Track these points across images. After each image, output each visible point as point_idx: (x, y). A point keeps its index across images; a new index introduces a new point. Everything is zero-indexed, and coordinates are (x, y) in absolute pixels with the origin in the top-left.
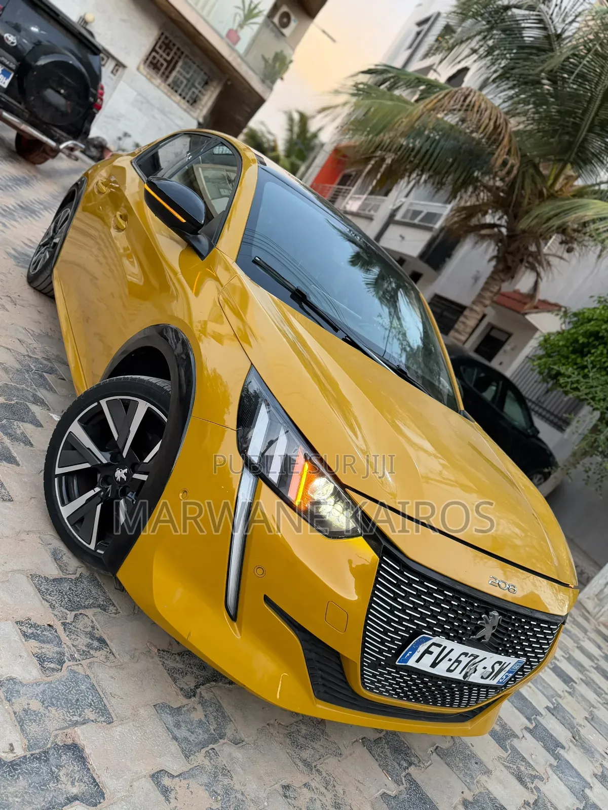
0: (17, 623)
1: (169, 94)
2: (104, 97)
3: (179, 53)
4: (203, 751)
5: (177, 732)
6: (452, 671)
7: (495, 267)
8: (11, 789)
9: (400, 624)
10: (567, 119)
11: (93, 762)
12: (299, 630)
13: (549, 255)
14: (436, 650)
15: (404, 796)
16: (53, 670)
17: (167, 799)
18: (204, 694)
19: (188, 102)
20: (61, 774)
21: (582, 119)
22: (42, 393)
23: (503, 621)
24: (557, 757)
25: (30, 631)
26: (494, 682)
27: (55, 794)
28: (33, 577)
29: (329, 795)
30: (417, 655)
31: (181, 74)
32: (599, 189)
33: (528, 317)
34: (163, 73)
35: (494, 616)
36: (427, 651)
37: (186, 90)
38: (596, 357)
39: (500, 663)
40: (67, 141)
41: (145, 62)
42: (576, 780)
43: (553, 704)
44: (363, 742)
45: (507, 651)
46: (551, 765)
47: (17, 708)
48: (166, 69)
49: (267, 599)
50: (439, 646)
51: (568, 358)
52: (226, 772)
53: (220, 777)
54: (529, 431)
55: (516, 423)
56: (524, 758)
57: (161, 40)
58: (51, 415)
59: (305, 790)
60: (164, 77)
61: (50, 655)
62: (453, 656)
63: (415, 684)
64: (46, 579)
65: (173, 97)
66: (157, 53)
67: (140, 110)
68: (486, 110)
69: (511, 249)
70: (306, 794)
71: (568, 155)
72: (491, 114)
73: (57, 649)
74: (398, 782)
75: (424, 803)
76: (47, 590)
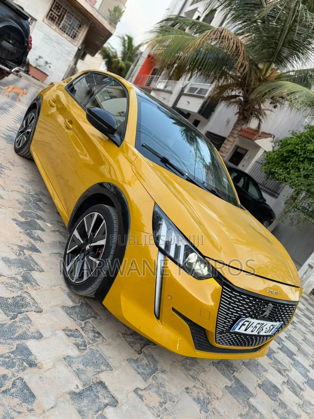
0: (63, 330)
1: (61, 34)
2: (32, 42)
3: (64, 11)
4: (151, 377)
5: (139, 371)
6: (253, 331)
7: (238, 117)
8: (82, 404)
9: (232, 314)
10: (271, 40)
11: (110, 388)
12: (188, 321)
13: (265, 109)
14: (247, 324)
15: (234, 386)
16: (83, 349)
17: (143, 400)
18: (145, 352)
19: (71, 37)
20: (99, 395)
21: (279, 40)
22: (40, 213)
23: (274, 307)
24: (293, 359)
25: (69, 333)
26: (270, 334)
27: (99, 404)
28: (63, 307)
29: (205, 390)
30: (239, 327)
31: (66, 22)
32: (289, 75)
33: (255, 141)
34: (57, 22)
35: (270, 306)
36: (243, 325)
37: (70, 31)
38: (293, 163)
39: (273, 325)
40: (15, 68)
41: (47, 17)
42: (303, 369)
43: (288, 335)
44: (213, 364)
45: (276, 320)
46: (291, 364)
47: (75, 369)
48: (58, 20)
49: (173, 309)
50: (248, 321)
51: (278, 164)
52: (162, 385)
53: (160, 388)
54: (261, 200)
55: (254, 197)
56: (280, 362)
57: (54, 5)
58: (47, 224)
59: (194, 389)
60: (58, 24)
61: (80, 343)
62: (254, 325)
63: (238, 339)
64: (69, 307)
65: (63, 35)
66: (53, 11)
67: (46, 43)
68: (232, 39)
69: (246, 108)
70: (195, 390)
71: (272, 59)
72: (234, 41)
73: (82, 340)
74: (230, 380)
75: (243, 388)
76: (71, 312)
